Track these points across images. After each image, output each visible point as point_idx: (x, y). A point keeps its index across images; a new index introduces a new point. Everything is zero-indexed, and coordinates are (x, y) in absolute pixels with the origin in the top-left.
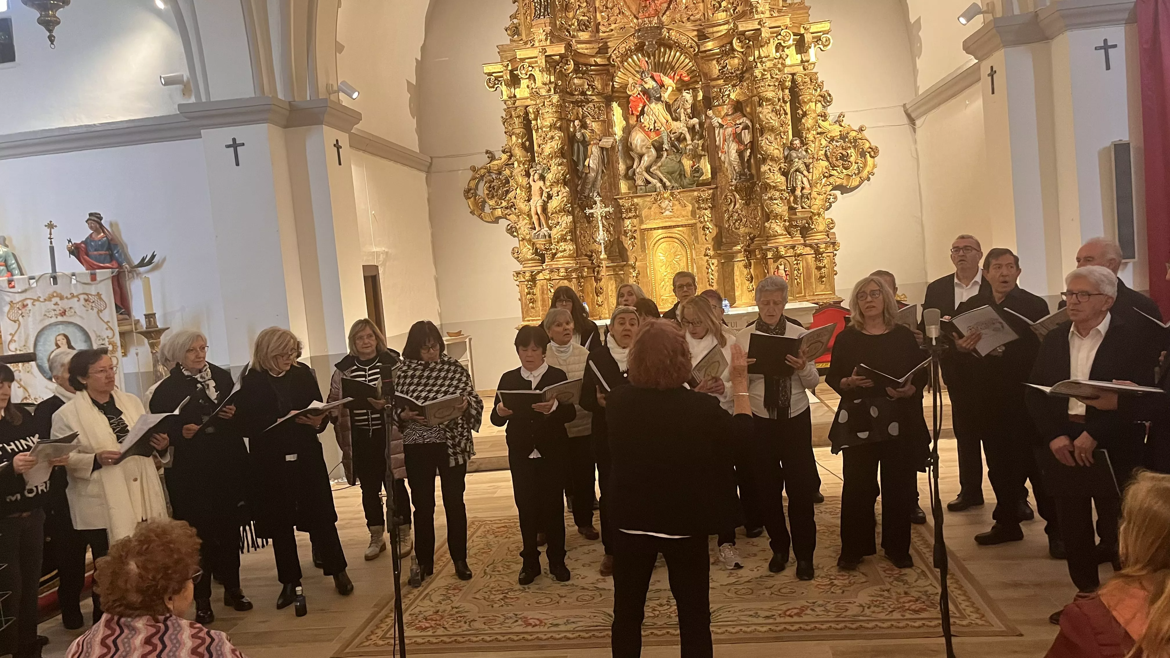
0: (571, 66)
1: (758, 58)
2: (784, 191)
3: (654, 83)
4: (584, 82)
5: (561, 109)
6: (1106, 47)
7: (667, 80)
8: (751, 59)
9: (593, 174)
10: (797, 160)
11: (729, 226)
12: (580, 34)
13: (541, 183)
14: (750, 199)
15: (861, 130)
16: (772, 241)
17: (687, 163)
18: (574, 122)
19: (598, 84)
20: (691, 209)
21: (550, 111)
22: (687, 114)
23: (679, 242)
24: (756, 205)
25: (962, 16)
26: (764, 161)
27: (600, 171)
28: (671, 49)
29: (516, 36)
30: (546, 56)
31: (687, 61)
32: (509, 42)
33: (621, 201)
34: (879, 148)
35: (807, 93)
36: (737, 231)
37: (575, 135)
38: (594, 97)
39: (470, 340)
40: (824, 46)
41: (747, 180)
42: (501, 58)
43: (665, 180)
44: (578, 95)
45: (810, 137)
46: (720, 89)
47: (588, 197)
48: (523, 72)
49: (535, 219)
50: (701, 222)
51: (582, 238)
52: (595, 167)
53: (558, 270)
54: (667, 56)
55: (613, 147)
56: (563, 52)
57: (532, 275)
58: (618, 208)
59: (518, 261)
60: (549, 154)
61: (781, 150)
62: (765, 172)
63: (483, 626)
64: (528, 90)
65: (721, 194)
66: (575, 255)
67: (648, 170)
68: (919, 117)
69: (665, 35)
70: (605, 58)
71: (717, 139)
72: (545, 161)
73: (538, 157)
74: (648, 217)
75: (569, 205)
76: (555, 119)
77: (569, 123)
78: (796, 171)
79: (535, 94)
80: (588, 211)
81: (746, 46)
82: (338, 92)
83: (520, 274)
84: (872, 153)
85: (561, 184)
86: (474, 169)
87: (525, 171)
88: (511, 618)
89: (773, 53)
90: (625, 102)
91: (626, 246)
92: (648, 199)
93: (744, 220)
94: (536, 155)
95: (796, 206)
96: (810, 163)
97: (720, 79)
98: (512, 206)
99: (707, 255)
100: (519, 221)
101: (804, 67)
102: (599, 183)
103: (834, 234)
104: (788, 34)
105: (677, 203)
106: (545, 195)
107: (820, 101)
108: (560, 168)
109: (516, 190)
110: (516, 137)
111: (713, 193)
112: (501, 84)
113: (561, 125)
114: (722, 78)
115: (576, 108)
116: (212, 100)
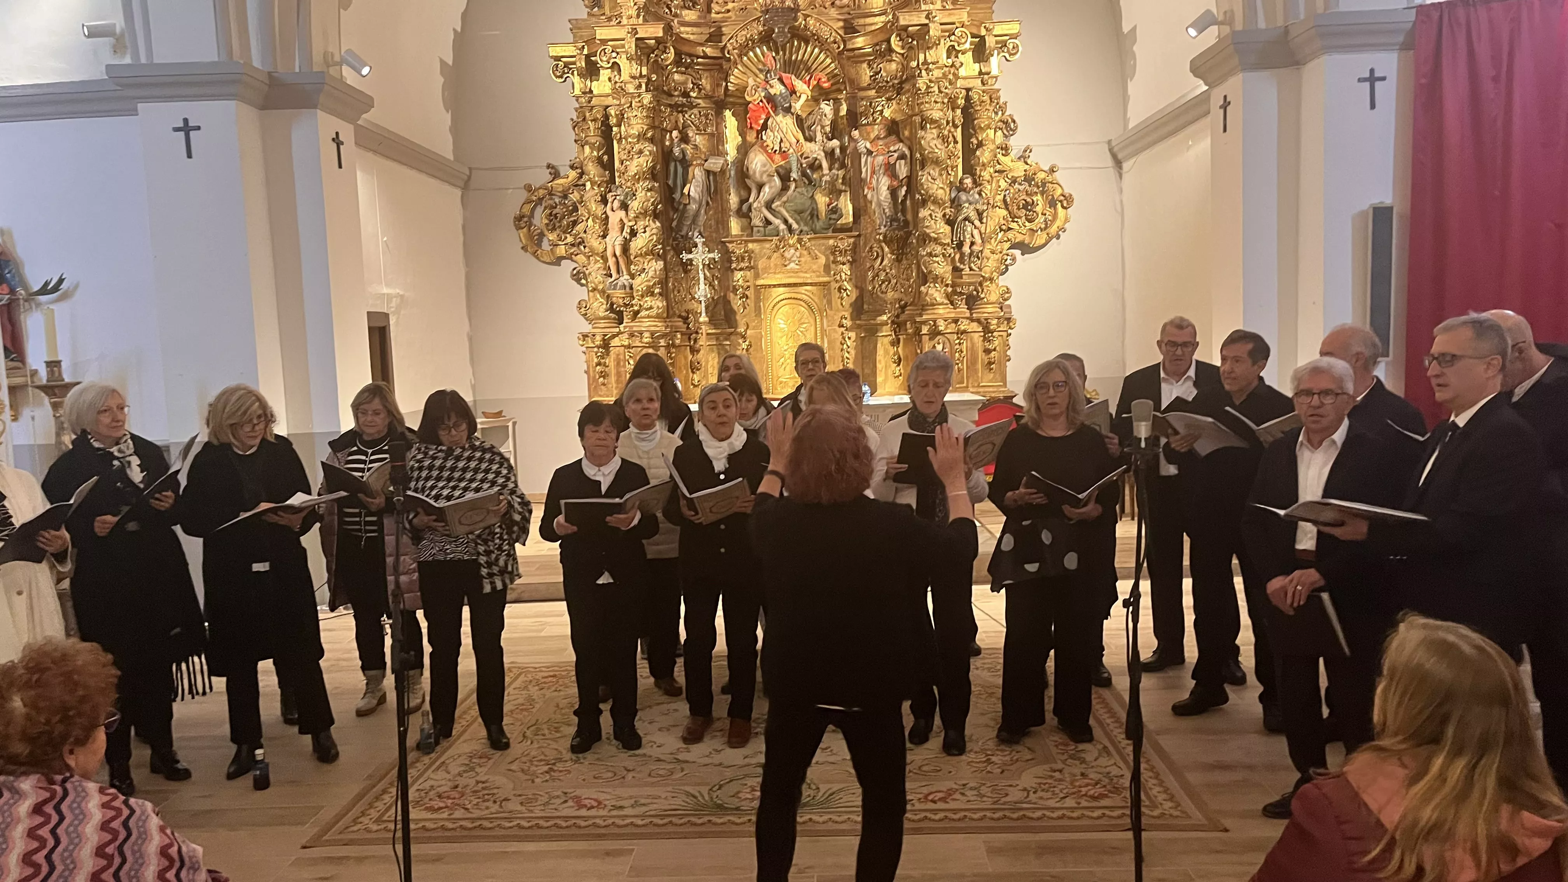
0: (671, 55)
1: (922, 64)
2: (948, 245)
3: (782, 87)
4: (687, 79)
5: (654, 114)
6: (1372, 79)
7: (800, 86)
8: (914, 64)
9: (694, 207)
10: (967, 205)
11: (874, 288)
12: (685, 12)
13: (622, 214)
14: (903, 254)
15: (1052, 170)
16: (929, 312)
17: (822, 200)
18: (671, 132)
19: (705, 83)
20: (824, 262)
21: (639, 115)
22: (825, 133)
23: (806, 306)
24: (909, 262)
25: (1191, 26)
26: (924, 203)
27: (704, 203)
28: (807, 43)
29: (596, 9)
30: (637, 39)
31: (828, 61)
32: (585, 16)
33: (730, 246)
34: (1074, 196)
35: (985, 116)
36: (883, 296)
37: (672, 151)
38: (700, 101)
39: (514, 424)
40: (1011, 55)
41: (899, 228)
42: (574, 37)
43: (791, 221)
44: (678, 96)
45: (986, 175)
46: (871, 103)
47: (686, 237)
48: (604, 59)
49: (611, 262)
50: (837, 281)
51: (676, 293)
52: (697, 197)
53: (641, 334)
54: (801, 52)
55: (723, 171)
56: (661, 34)
57: (604, 340)
58: (727, 256)
59: (587, 319)
60: (636, 174)
61: (948, 190)
62: (924, 218)
63: (519, 808)
64: (609, 84)
65: (865, 245)
66: (665, 315)
67: (769, 205)
68: (1127, 158)
69: (801, 23)
70: (717, 48)
71: (864, 170)
72: (629, 184)
73: (620, 177)
74: (766, 270)
75: (660, 247)
76: (645, 127)
77: (664, 133)
78: (966, 219)
79: (619, 91)
80: (685, 256)
81: (908, 46)
82: (340, 64)
83: (587, 336)
84: (1065, 203)
85: (651, 216)
86: (528, 188)
88: (558, 797)
89: (943, 60)
90: (742, 111)
91: (735, 308)
92: (767, 245)
93: (894, 281)
94: (617, 174)
95: (962, 266)
96: (984, 211)
97: (871, 89)
98: (580, 243)
99: (843, 326)
100: (589, 264)
101: (982, 82)
102: (702, 218)
103: (1009, 306)
104: (964, 35)
105: (805, 252)
106: (627, 230)
107: (1001, 129)
108: (649, 194)
109: (587, 221)
110: (590, 148)
111: (854, 243)
112: (573, 74)
113: (653, 136)
114: (874, 88)
115: (675, 114)
116: (155, 61)
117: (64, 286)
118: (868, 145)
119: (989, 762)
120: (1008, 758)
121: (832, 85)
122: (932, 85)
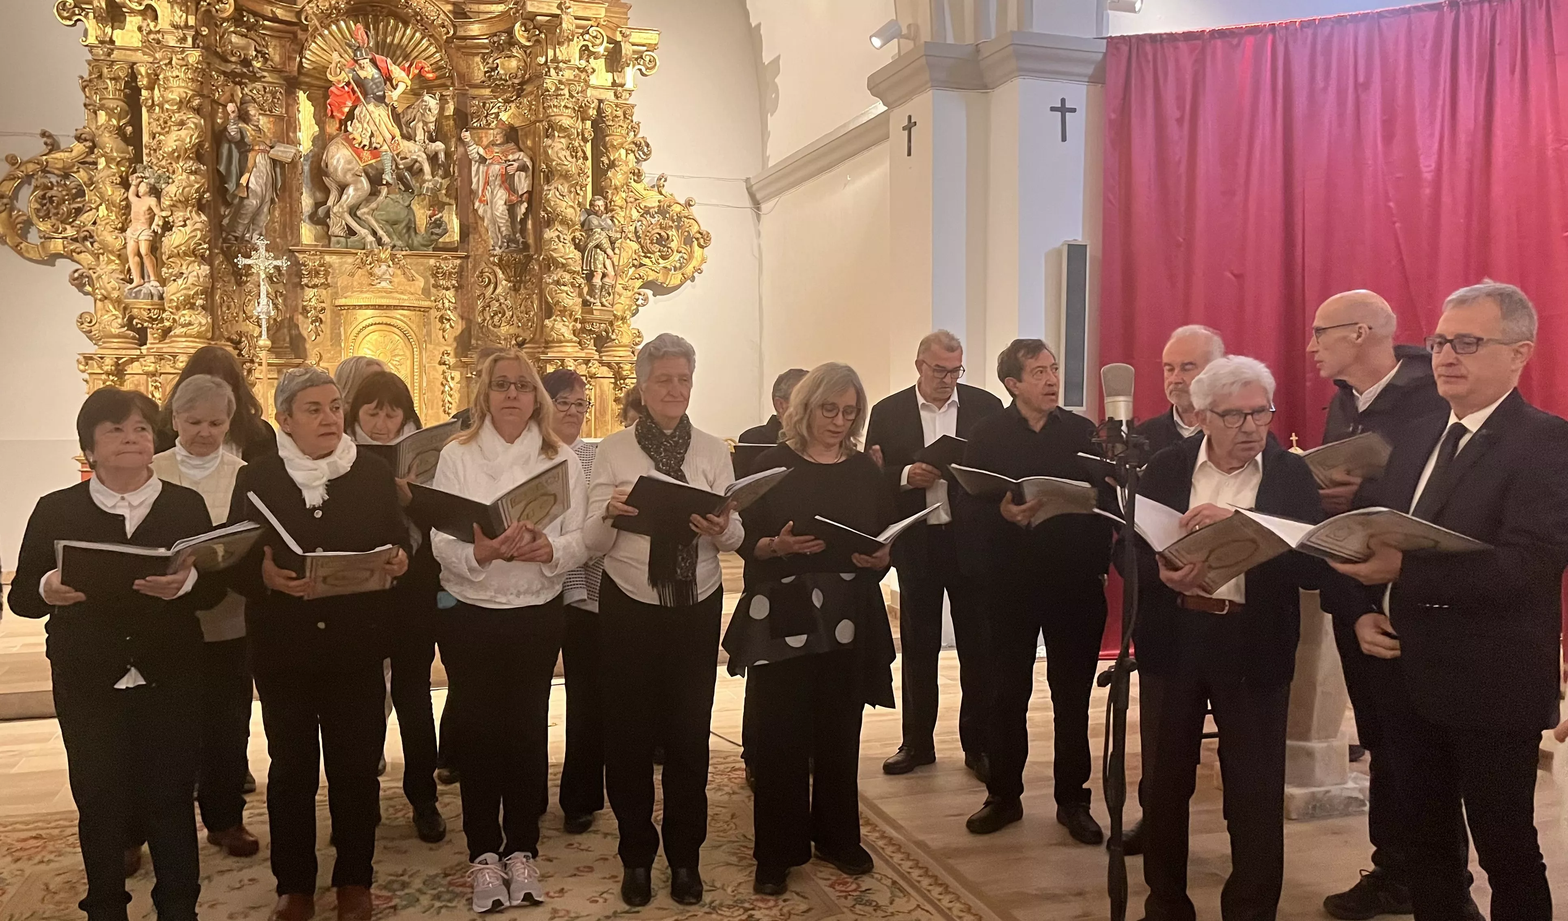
0: (229, 7)
1: (552, 61)
2: (578, 273)
3: (375, 71)
4: (249, 44)
5: (202, 77)
6: (1063, 109)
8: (542, 60)
9: (253, 202)
10: (599, 230)
11: (484, 320)
13: (152, 201)
14: (521, 282)
15: (689, 204)
16: (555, 349)
17: (421, 211)
18: (225, 106)
19: (274, 53)
20: (422, 285)
21: (182, 75)
22: (428, 132)
23: (401, 335)
24: (529, 292)
26: (549, 223)
27: (268, 199)
28: (406, 24)
31: (432, 49)
33: (300, 256)
34: (712, 235)
35: (617, 135)
36: (495, 330)
37: (225, 129)
38: (265, 74)
40: (647, 68)
41: (521, 251)
43: (381, 232)
44: (235, 63)
45: (618, 200)
46: (484, 104)
47: (240, 239)
49: (133, 262)
50: (438, 309)
51: (224, 309)
52: (259, 189)
53: (174, 357)
54: (398, 35)
55: (293, 163)
57: (117, 364)
58: (296, 269)
59: (91, 339)
60: (174, 151)
62: (551, 240)
64: (139, 35)
65: (475, 268)
66: (209, 335)
67: (353, 211)
68: (768, 198)
70: (291, 11)
71: (474, 180)
72: (164, 163)
73: (149, 155)
74: (346, 288)
75: (206, 246)
76: (190, 93)
77: (215, 106)
78: (597, 246)
79: (154, 42)
80: (242, 261)
81: (535, 38)
83: (91, 358)
84: (702, 241)
85: (193, 206)
86: (12, 160)
87: (121, 177)
89: (575, 59)
91: (305, 334)
92: (350, 259)
93: (509, 314)
94: (145, 151)
95: (592, 300)
96: (617, 239)
97: (485, 87)
98: (85, 239)
99: (444, 364)
100: (98, 265)
101: (615, 94)
102: (264, 219)
104: (599, 36)
105: (399, 272)
106: (158, 221)
107: (633, 152)
108: (192, 178)
109: (97, 209)
110: (107, 114)
111: (461, 266)
112: (86, 16)
113: (200, 105)
114: (489, 87)
115: (231, 84)
118: (481, 151)
121: (437, 78)
122: (562, 87)
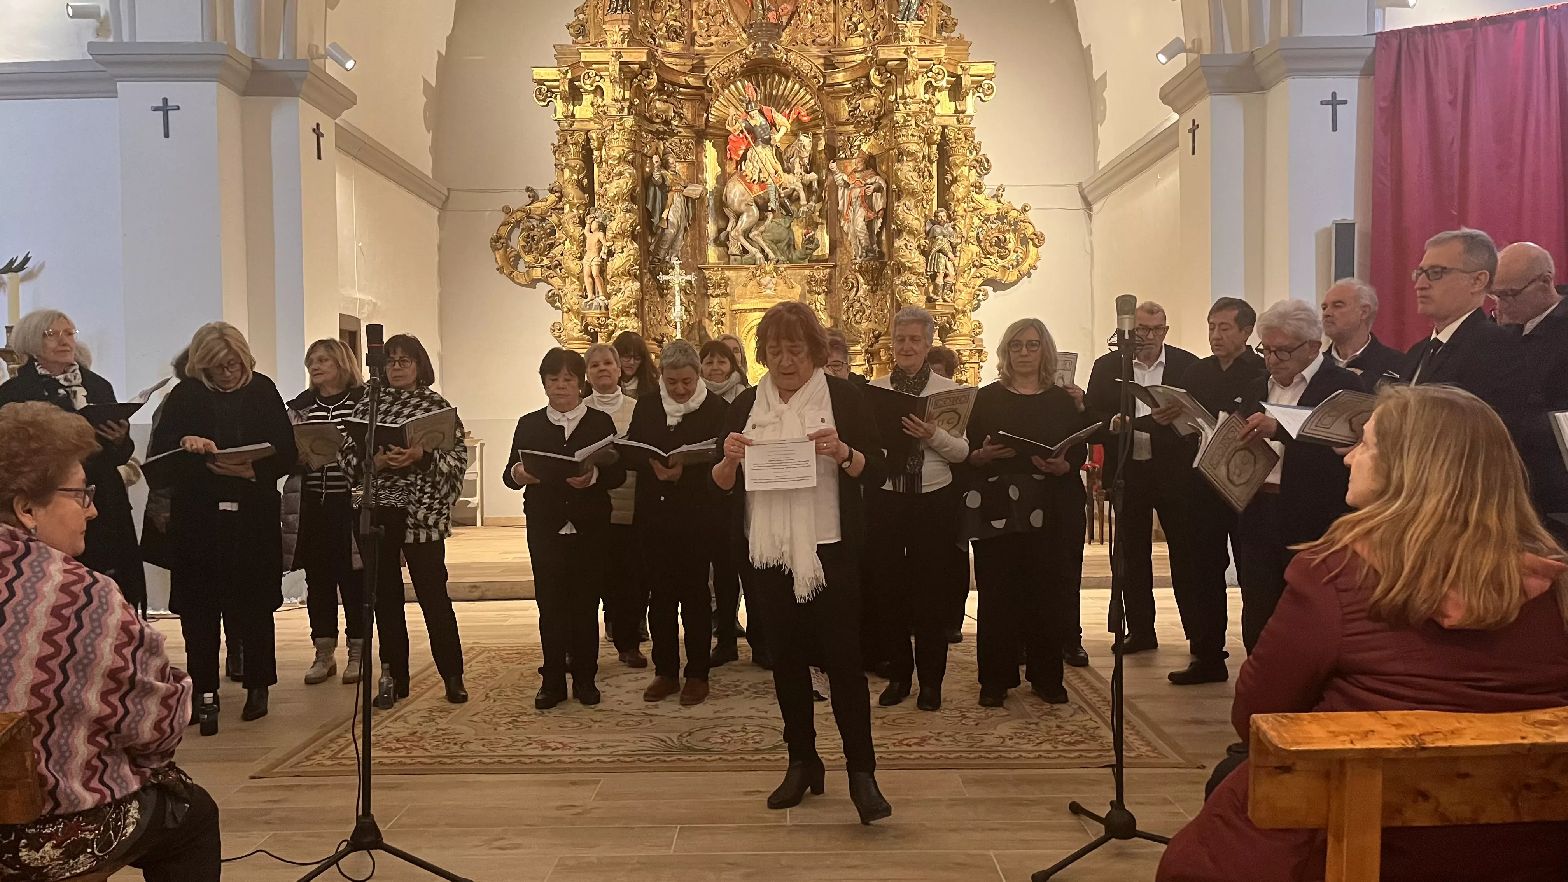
0: (654, 81)
1: (900, 98)
3: (762, 119)
4: (669, 108)
5: (635, 137)
6: (1334, 102)
7: (780, 118)
8: (892, 98)
10: (941, 237)
11: (848, 318)
12: (669, 44)
13: (600, 235)
14: (877, 284)
15: (1024, 210)
17: (799, 234)
18: (651, 158)
19: (687, 113)
20: (799, 291)
21: (621, 137)
22: (804, 165)
24: (884, 292)
25: (1162, 52)
26: (899, 233)
27: (682, 228)
28: (788, 79)
29: (581, 38)
30: (621, 63)
31: (808, 97)
32: (571, 43)
33: (706, 272)
34: (1046, 235)
35: (959, 154)
36: (857, 326)
37: (652, 175)
38: (681, 130)
39: (482, 445)
40: (986, 95)
41: (874, 259)
42: (558, 63)
43: (767, 250)
44: (659, 123)
45: (960, 210)
46: (849, 138)
47: (663, 261)
48: (588, 82)
49: (587, 282)
51: (651, 316)
52: (675, 222)
54: (782, 88)
55: (701, 198)
56: (645, 59)
58: (703, 281)
60: (615, 195)
61: (923, 221)
62: (900, 248)
63: (482, 749)
64: (592, 109)
65: (841, 276)
67: (746, 234)
68: (1097, 200)
69: (782, 58)
70: (700, 79)
71: (841, 202)
72: (608, 205)
73: (599, 200)
74: (741, 296)
75: (637, 267)
76: (627, 150)
77: (644, 158)
78: (939, 251)
79: (601, 114)
80: (662, 278)
81: (886, 80)
82: (325, 57)
84: (1036, 241)
85: (628, 237)
86: (507, 210)
87: (579, 218)
88: (522, 741)
89: (921, 94)
90: (723, 141)
92: (744, 273)
93: (868, 312)
94: (596, 197)
95: (935, 297)
96: (958, 245)
97: (849, 124)
98: (556, 266)
100: (565, 286)
101: (958, 121)
102: (680, 244)
103: (981, 340)
104: (941, 72)
105: (781, 281)
106: (605, 250)
107: (975, 167)
108: (628, 215)
109: (564, 243)
110: (570, 170)
111: (830, 274)
112: (555, 98)
113: (633, 159)
114: (852, 123)
115: (656, 140)
116: (138, 40)
117: (29, 265)
118: (846, 178)
119: (964, 717)
120: (983, 715)
121: (811, 120)
122: (910, 119)
